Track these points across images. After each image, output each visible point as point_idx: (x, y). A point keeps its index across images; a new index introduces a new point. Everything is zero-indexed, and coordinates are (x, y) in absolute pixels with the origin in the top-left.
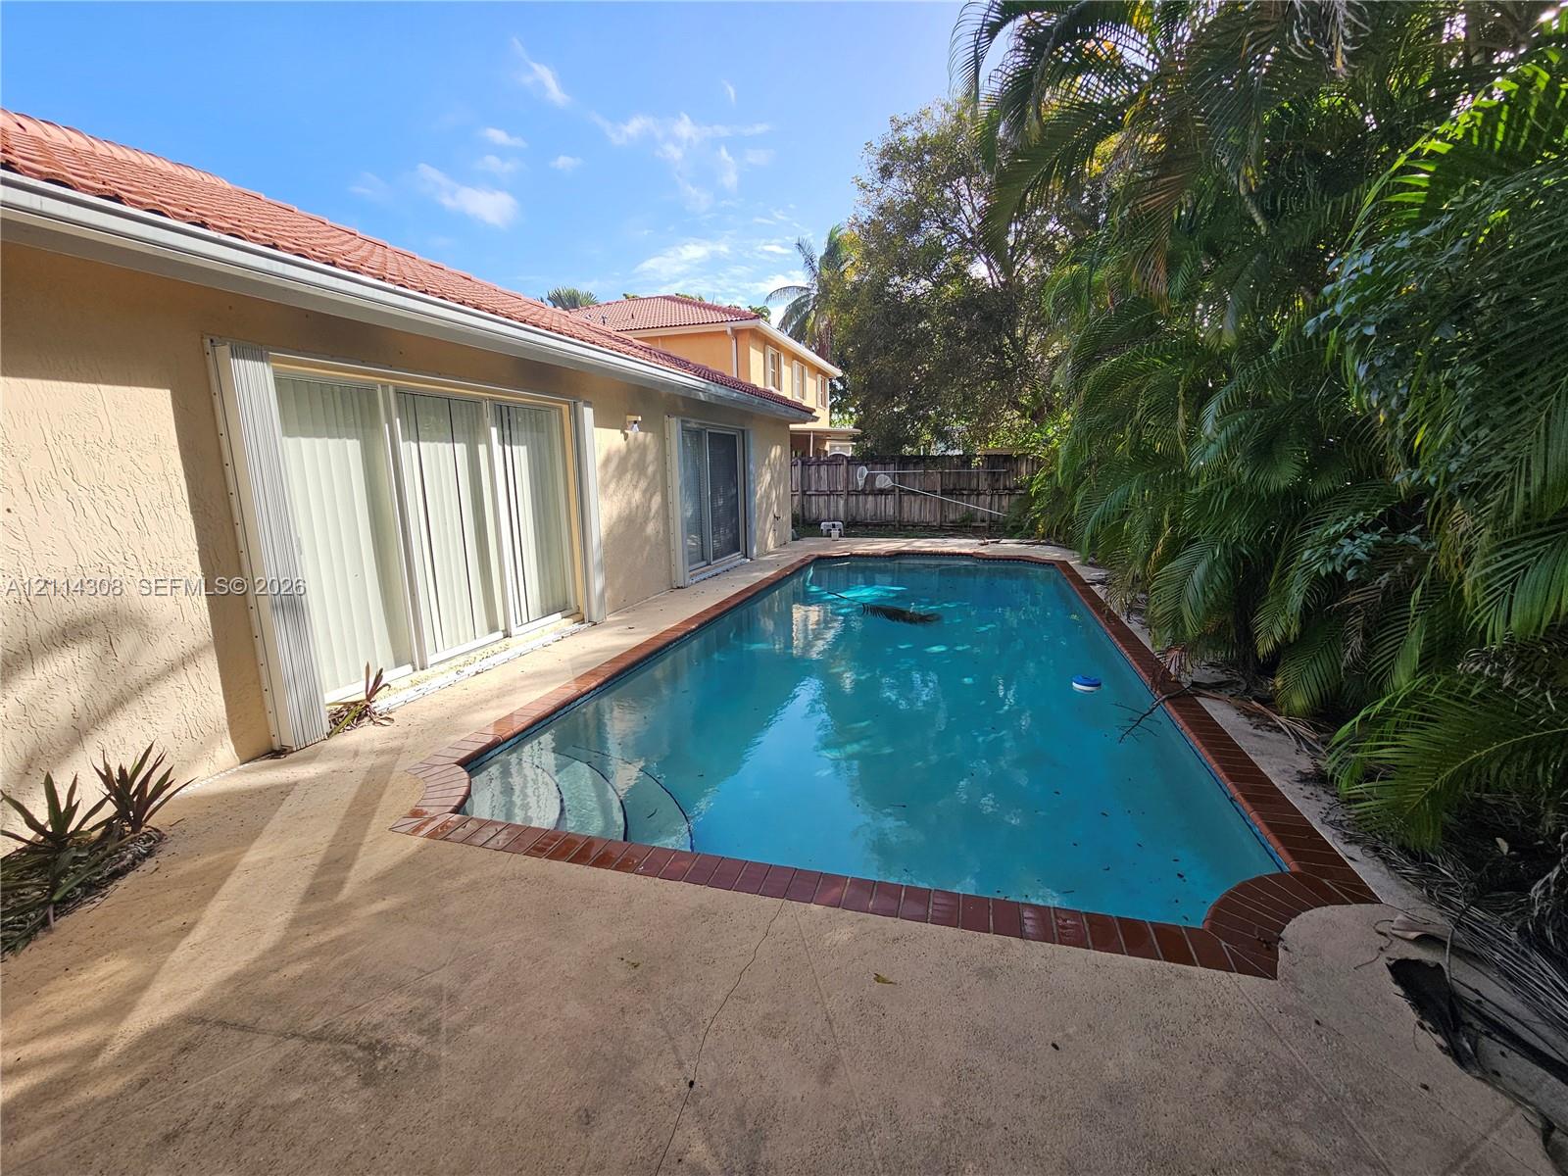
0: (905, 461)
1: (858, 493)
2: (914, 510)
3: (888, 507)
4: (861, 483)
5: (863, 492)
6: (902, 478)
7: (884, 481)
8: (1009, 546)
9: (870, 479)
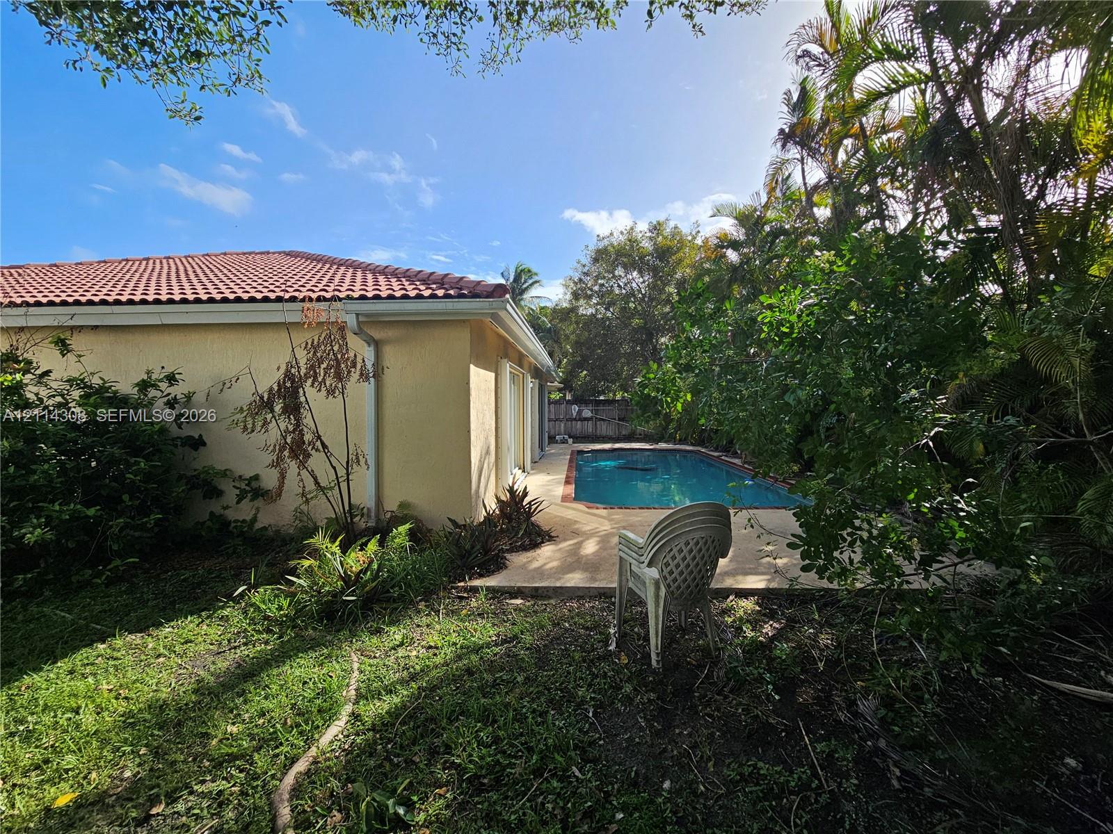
0: (599, 403)
1: (572, 420)
2: (604, 429)
3: (589, 427)
4: (575, 414)
5: (575, 419)
6: (597, 412)
7: (587, 413)
8: (663, 445)
9: (580, 412)
